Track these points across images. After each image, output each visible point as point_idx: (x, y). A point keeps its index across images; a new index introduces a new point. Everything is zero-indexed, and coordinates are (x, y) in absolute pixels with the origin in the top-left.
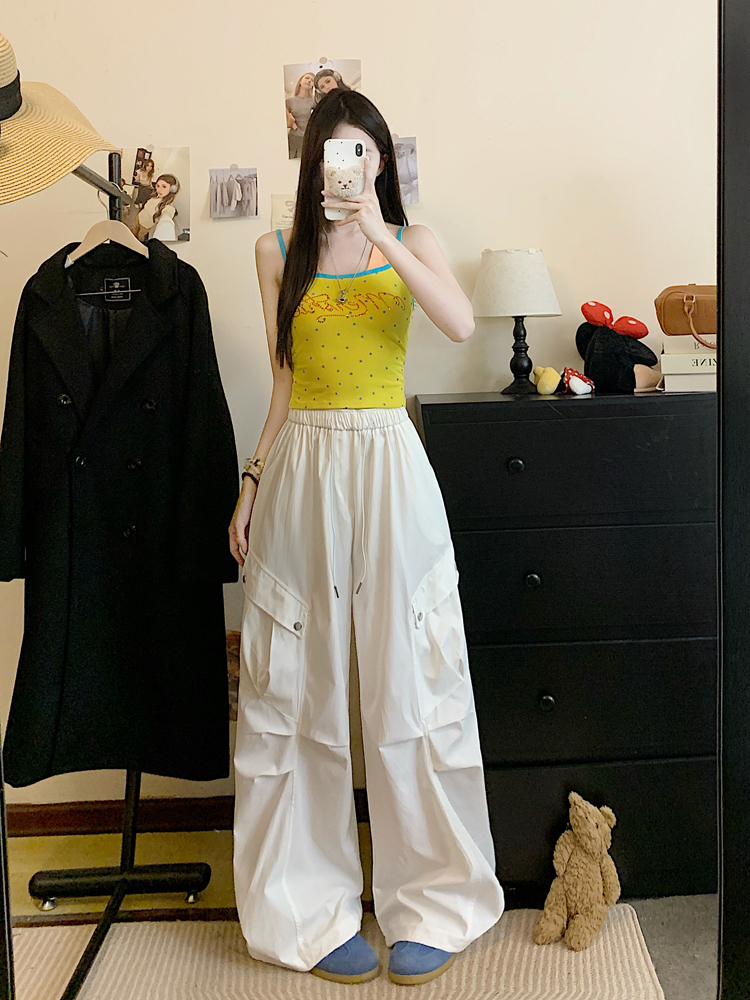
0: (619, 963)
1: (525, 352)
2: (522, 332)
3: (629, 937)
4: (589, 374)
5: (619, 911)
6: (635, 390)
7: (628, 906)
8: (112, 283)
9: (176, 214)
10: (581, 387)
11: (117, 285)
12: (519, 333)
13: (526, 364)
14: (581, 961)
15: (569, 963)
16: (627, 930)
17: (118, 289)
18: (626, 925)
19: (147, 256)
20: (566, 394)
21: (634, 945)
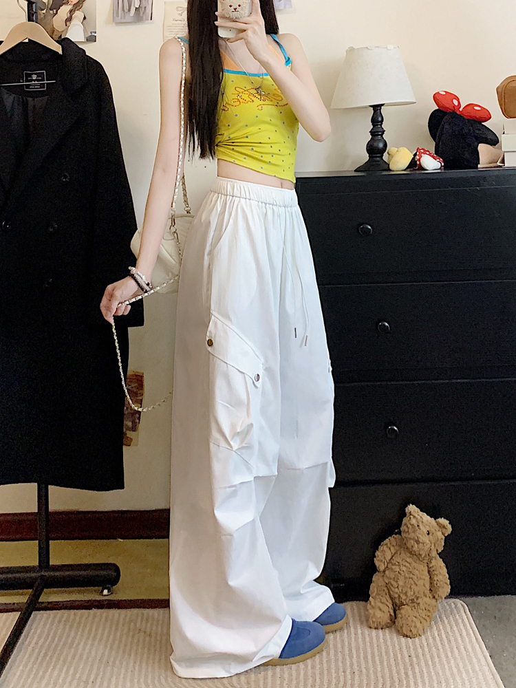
0: (455, 649)
1: (382, 135)
2: (380, 119)
3: (462, 627)
4: (438, 153)
5: (450, 606)
6: (479, 166)
7: (459, 602)
8: (30, 75)
9: (85, 18)
10: (431, 164)
11: (34, 77)
12: (377, 120)
13: (381, 145)
14: (418, 646)
15: (408, 647)
16: (460, 621)
17: (36, 81)
18: (457, 617)
19: (61, 52)
20: (418, 170)
21: (468, 634)
